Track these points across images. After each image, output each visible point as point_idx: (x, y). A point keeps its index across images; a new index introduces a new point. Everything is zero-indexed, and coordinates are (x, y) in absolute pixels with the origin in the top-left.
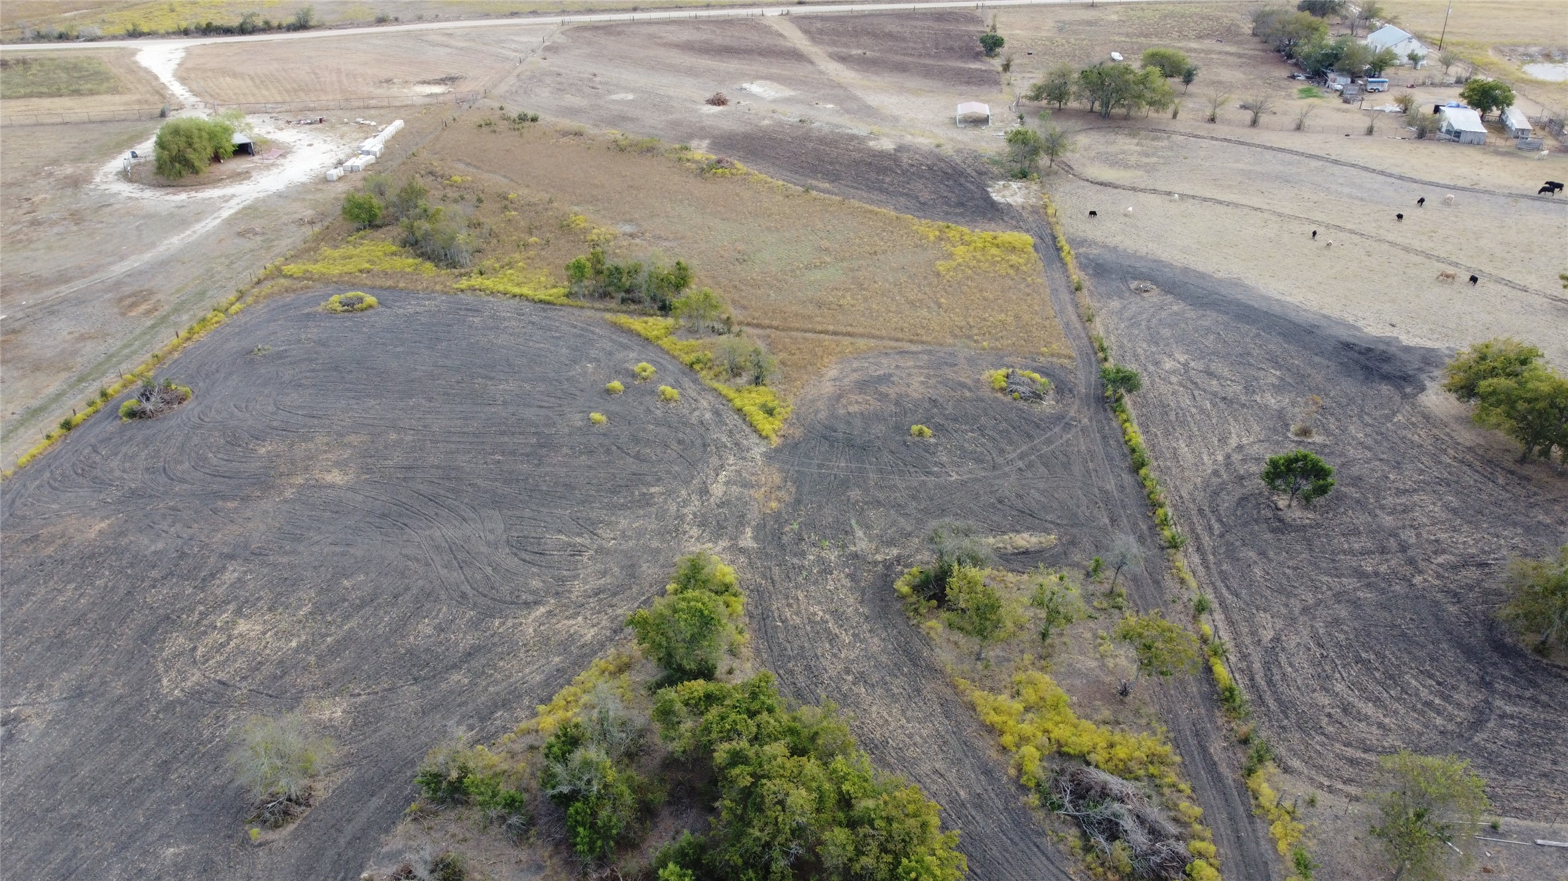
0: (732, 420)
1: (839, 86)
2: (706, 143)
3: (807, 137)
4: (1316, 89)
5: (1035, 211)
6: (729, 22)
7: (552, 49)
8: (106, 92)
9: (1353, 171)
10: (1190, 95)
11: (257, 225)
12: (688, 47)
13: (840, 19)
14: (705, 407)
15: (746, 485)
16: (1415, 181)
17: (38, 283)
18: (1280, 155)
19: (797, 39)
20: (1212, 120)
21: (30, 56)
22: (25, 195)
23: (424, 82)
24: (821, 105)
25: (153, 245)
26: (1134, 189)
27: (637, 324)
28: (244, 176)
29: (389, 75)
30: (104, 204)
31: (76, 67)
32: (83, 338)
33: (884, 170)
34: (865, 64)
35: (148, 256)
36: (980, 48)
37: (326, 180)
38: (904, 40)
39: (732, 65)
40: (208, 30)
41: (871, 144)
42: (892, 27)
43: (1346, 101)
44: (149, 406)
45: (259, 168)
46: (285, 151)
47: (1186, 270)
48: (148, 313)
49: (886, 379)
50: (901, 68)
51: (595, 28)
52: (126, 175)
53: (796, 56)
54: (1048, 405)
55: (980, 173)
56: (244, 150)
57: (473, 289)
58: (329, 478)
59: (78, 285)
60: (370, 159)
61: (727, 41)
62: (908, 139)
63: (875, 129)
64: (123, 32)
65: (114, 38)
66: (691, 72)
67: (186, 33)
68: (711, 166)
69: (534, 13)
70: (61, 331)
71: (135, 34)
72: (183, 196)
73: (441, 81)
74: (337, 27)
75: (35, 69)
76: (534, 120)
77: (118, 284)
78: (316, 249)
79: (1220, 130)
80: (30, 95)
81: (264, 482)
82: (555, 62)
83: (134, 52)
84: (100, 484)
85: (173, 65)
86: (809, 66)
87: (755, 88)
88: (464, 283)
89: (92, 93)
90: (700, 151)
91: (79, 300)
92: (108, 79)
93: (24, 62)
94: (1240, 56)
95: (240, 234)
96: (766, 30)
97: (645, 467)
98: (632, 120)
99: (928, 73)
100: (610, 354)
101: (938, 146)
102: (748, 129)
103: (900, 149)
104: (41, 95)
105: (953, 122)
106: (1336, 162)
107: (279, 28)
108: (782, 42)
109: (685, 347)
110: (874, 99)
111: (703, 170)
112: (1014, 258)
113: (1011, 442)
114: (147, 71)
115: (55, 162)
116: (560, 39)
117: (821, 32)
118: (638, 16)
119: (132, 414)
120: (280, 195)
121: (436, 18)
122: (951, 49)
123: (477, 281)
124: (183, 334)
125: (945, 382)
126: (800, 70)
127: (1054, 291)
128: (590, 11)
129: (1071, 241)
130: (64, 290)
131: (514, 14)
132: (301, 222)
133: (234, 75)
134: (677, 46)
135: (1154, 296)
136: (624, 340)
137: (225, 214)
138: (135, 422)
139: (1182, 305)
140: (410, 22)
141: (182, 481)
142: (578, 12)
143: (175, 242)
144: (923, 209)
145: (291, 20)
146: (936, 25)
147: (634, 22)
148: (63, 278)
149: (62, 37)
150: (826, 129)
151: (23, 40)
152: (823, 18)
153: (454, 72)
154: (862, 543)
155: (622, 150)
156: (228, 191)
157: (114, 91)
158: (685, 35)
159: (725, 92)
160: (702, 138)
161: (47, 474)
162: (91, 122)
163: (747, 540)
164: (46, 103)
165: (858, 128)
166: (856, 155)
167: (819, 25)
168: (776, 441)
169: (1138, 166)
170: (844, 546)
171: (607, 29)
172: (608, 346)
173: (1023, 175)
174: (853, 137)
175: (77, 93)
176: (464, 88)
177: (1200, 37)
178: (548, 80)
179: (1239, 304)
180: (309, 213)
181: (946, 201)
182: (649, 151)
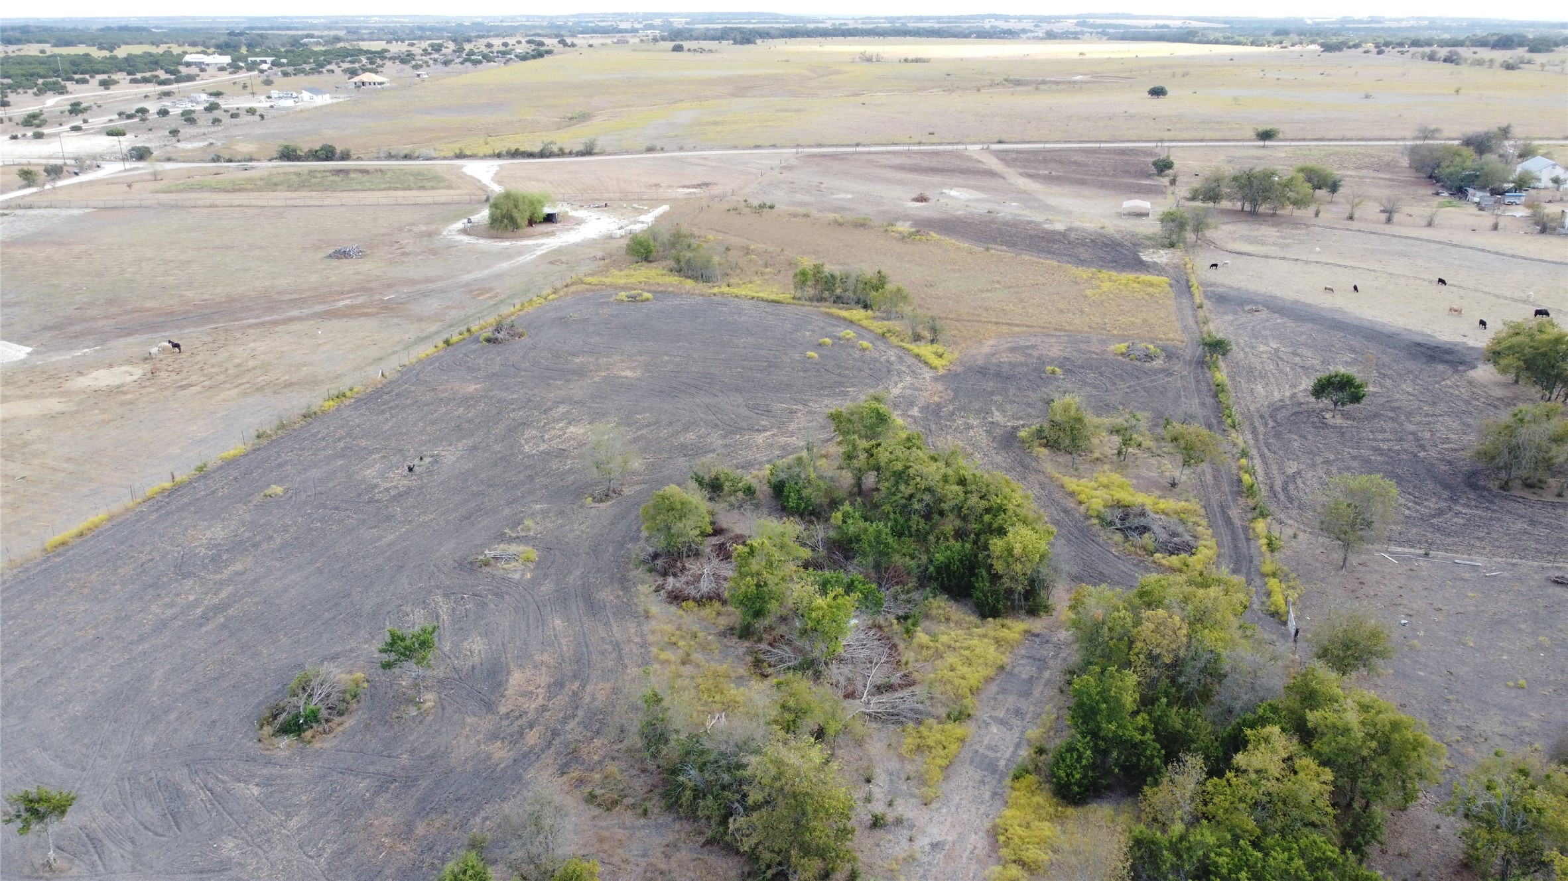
0: (910, 360)
1: (1025, 192)
2: (909, 223)
3: (993, 221)
4: (1455, 201)
5: (1176, 266)
6: (937, 153)
7: (789, 168)
8: (444, 188)
9: (1470, 251)
10: (1335, 203)
11: (564, 259)
12: (901, 168)
13: (1034, 152)
14: (892, 355)
15: (916, 389)
16: (1525, 258)
17: (413, 282)
18: (1405, 241)
19: (994, 164)
20: (1351, 218)
21: (383, 168)
22: (394, 239)
23: (684, 187)
24: (1007, 203)
25: (489, 267)
26: (1266, 257)
27: (845, 313)
28: (552, 234)
29: (656, 182)
30: (451, 246)
31: (419, 174)
32: (447, 307)
33: (1054, 241)
34: (1049, 179)
35: (486, 272)
36: (1153, 170)
37: (611, 237)
38: (1087, 165)
39: (937, 179)
40: (516, 154)
41: (1046, 226)
42: (1076, 158)
43: (1481, 209)
44: (500, 336)
45: (562, 231)
46: (579, 222)
47: (1296, 302)
48: (490, 298)
49: (1034, 347)
50: (1082, 183)
51: (823, 156)
52: (464, 231)
53: (991, 174)
54: (1158, 363)
55: (1134, 245)
56: (550, 218)
57: (723, 294)
58: (624, 374)
59: (439, 284)
60: (645, 226)
61: (934, 164)
62: (1077, 224)
63: (1050, 217)
64: (452, 154)
65: (445, 158)
66: (902, 182)
67: (499, 156)
68: (911, 234)
69: (774, 146)
70: (433, 305)
71: (461, 156)
72: (507, 243)
73: (699, 186)
74: (615, 154)
75: (389, 174)
76: (771, 207)
77: (467, 284)
78: (607, 271)
79: (1354, 225)
80: (389, 189)
81: (580, 373)
82: (789, 175)
83: (461, 167)
84: (470, 369)
85: (491, 174)
86: (1001, 181)
87: (953, 193)
88: (716, 290)
89: (433, 188)
90: (904, 227)
91: (443, 291)
92: (444, 181)
93: (381, 171)
94: (1392, 180)
95: (552, 263)
96: (969, 159)
97: (843, 379)
98: (850, 210)
99: (1103, 186)
100: (823, 328)
101: (1103, 228)
102: (945, 216)
103: (1070, 229)
104: (396, 189)
105: (1120, 215)
106: (1456, 245)
107: (570, 154)
108: (980, 165)
109: (878, 326)
110: (1052, 201)
111: (904, 237)
112: (1150, 290)
113: (1123, 380)
114: (471, 177)
115: (412, 224)
116: (794, 162)
117: (1015, 160)
118: (859, 149)
119: (488, 340)
120: (577, 245)
121: (695, 149)
122: (1127, 172)
123: (725, 289)
124: (518, 306)
125: (1079, 351)
126: (993, 183)
127: (1180, 310)
128: (820, 146)
129: (1202, 284)
130: (431, 286)
131: (757, 147)
132: (594, 258)
133: (538, 180)
134: (891, 167)
135: (1264, 314)
136: (834, 322)
137: (539, 253)
138: (491, 345)
139: (1285, 319)
140: (673, 151)
141: (525, 370)
142: (810, 146)
143: (505, 265)
144: (1081, 262)
145: (581, 148)
146: (1117, 158)
147: (856, 153)
148: (428, 280)
149: (406, 157)
150: (1009, 217)
151: (378, 159)
152: (1018, 152)
153: (707, 180)
154: (998, 417)
155: (840, 225)
156: (540, 241)
157: (449, 187)
158: (898, 161)
159: (927, 194)
160: (905, 220)
161: (437, 364)
162: (435, 204)
163: (915, 411)
164: (400, 193)
165: (1037, 217)
166: (1032, 232)
167: (1014, 156)
168: (941, 372)
169: (1274, 244)
170: (984, 418)
171: (833, 157)
172: (822, 324)
173: (1172, 245)
174: (1030, 223)
175: (423, 188)
176: (715, 191)
177: (1359, 168)
178: (783, 186)
179: (1334, 320)
180: (600, 254)
181: (1102, 259)
182: (862, 225)
